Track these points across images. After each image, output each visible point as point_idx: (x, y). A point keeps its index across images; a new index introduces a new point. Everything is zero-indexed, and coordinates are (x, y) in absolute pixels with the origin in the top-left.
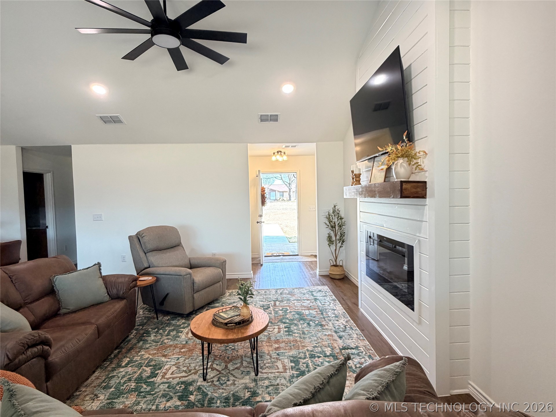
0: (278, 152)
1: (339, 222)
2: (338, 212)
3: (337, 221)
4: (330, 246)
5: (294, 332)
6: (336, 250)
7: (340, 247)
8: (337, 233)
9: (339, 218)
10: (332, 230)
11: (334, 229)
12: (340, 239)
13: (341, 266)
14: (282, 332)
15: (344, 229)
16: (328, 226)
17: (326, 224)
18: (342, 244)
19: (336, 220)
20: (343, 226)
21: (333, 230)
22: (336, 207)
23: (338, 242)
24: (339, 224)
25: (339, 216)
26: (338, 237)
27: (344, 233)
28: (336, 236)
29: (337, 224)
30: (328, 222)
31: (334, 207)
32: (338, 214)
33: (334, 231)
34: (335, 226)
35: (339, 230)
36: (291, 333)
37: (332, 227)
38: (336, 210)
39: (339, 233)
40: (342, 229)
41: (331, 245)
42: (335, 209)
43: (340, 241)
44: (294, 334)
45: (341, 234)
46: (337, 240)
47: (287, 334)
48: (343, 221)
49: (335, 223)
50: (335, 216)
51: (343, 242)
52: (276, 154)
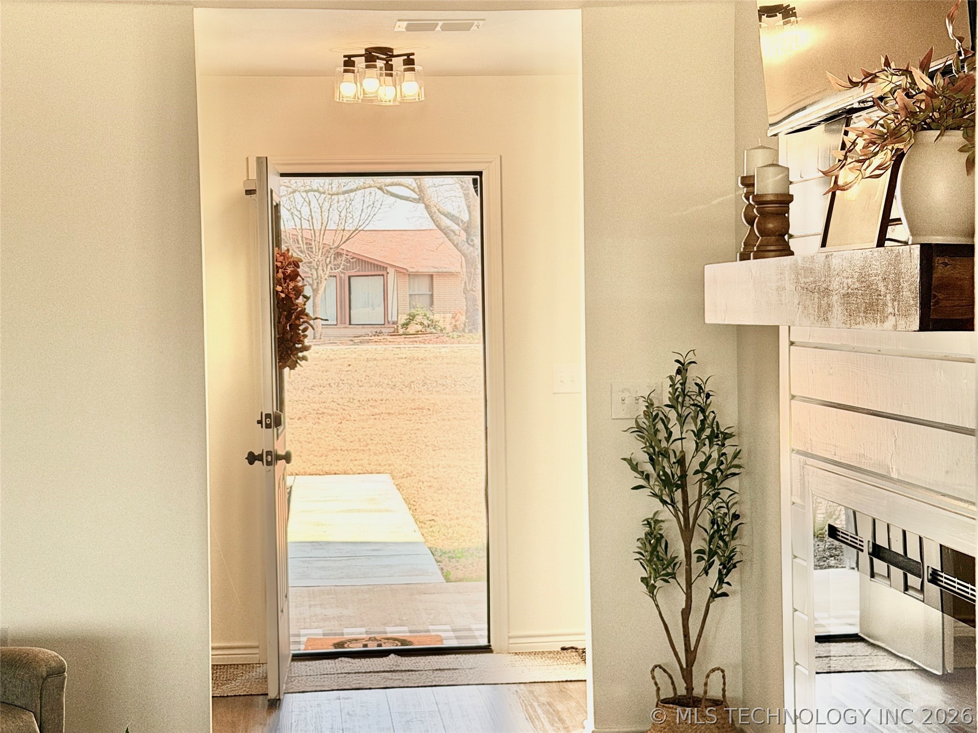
1: (703, 459)
2: (700, 400)
3: (697, 450)
4: (651, 589)
6: (686, 613)
7: (714, 595)
8: (696, 517)
9: (708, 432)
10: (664, 502)
11: (678, 495)
12: (712, 553)
15: (736, 498)
16: (647, 477)
17: (635, 467)
18: (721, 580)
19: (690, 445)
20: (727, 477)
21: (673, 503)
22: (693, 373)
23: (698, 567)
24: (703, 465)
25: (703, 422)
26: (698, 543)
27: (736, 517)
28: (687, 532)
29: (693, 465)
30: (646, 457)
31: (679, 372)
32: (703, 411)
33: (680, 506)
34: (683, 476)
35: (705, 502)
37: (666, 482)
38: (691, 387)
39: (706, 519)
40: (725, 495)
41: (660, 583)
42: (683, 384)
43: (711, 565)
45: (713, 522)
46: (694, 557)
48: (729, 450)
49: (681, 462)
50: (682, 420)
51: (728, 566)
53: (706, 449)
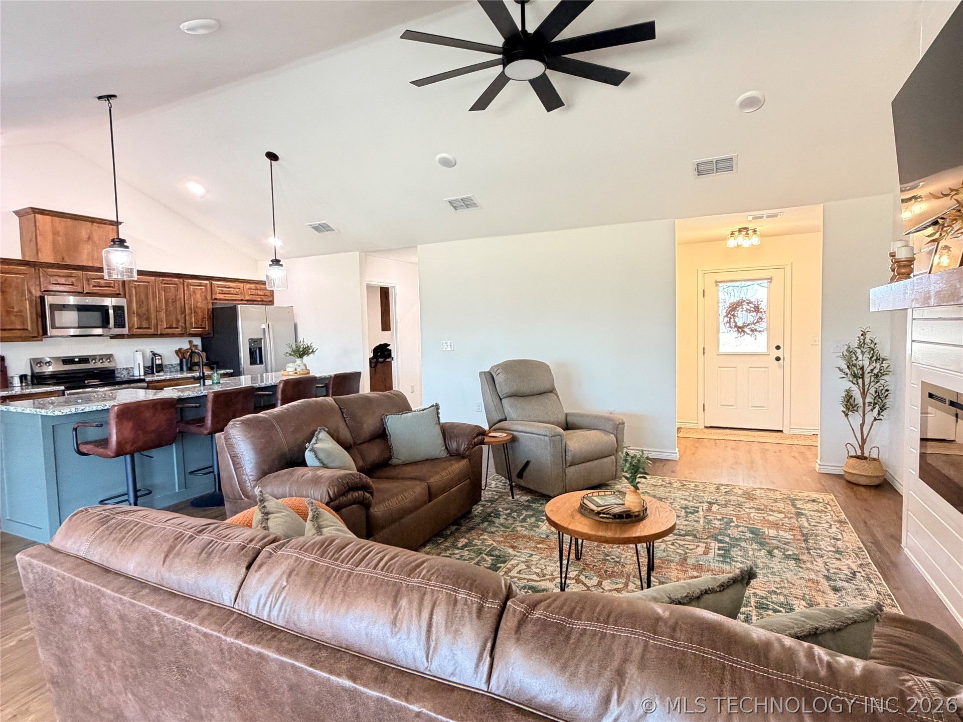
0: (740, 231)
1: (872, 368)
2: (872, 346)
3: (870, 364)
4: (847, 415)
5: (735, 559)
6: (862, 425)
7: (875, 419)
8: (868, 390)
9: (875, 358)
10: (854, 384)
11: (860, 381)
12: (875, 404)
13: (874, 459)
14: (711, 555)
15: (887, 383)
16: (847, 374)
17: (841, 370)
18: (879, 414)
19: (866, 363)
20: (883, 375)
21: (858, 384)
22: (868, 336)
23: (868, 408)
24: (872, 370)
25: (872, 354)
26: (869, 399)
27: (887, 390)
28: (864, 394)
29: (867, 370)
30: (846, 367)
31: (862, 335)
32: (873, 350)
33: (861, 385)
34: (863, 374)
35: (872, 384)
36: (728, 560)
37: (855, 376)
38: (868, 341)
39: (872, 390)
40: (882, 382)
41: (850, 413)
42: (864, 340)
43: (874, 408)
44: (734, 563)
45: (876, 392)
46: (867, 405)
47: (721, 559)
48: (885, 365)
49: (862, 368)
50: (863, 353)
51: (883, 409)
52: (736, 233)
53: (874, 364)
